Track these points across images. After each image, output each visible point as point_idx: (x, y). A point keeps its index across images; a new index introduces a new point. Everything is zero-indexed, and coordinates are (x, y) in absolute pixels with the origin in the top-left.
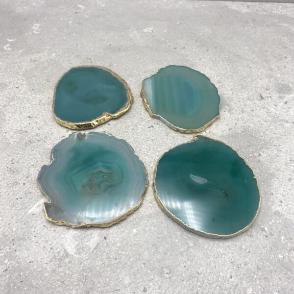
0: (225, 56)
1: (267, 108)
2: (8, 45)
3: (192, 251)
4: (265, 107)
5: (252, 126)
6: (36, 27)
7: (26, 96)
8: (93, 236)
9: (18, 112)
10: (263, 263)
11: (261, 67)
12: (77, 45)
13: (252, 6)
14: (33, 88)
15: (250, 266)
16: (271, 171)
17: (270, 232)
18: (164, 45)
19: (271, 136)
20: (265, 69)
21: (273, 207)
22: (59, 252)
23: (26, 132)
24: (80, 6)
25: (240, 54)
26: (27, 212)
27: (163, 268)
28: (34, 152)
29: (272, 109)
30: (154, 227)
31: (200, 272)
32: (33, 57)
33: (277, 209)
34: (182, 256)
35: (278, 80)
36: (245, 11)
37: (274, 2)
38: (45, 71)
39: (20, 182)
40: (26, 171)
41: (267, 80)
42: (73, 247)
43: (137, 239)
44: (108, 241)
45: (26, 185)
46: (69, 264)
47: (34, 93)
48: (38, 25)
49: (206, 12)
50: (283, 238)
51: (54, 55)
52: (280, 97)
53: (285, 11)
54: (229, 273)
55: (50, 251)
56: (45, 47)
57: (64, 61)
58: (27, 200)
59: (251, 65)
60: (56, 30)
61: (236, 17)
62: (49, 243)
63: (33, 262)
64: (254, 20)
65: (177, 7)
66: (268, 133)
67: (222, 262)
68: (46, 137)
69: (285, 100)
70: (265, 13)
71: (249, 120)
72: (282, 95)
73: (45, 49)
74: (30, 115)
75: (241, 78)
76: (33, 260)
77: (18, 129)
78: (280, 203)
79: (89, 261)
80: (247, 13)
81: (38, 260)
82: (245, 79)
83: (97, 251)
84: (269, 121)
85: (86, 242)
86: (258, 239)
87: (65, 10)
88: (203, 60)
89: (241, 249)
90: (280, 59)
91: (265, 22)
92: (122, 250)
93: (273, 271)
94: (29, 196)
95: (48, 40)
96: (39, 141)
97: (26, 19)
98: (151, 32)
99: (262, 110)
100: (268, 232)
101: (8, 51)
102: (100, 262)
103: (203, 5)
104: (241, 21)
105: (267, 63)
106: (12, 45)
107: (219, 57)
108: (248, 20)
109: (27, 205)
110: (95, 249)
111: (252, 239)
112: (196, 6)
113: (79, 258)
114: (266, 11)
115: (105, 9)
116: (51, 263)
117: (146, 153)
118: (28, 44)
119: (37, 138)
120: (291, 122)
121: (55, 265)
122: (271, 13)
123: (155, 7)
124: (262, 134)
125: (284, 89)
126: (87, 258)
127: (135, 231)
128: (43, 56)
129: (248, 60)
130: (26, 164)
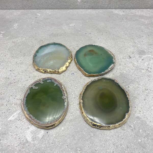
0: (111, 37)
1: (133, 63)
2: (1, 35)
3: (93, 138)
4: (132, 62)
5: (125, 72)
6: (16, 25)
7: (9, 60)
8: (41, 131)
9: (5, 68)
10: (130, 144)
11: (130, 42)
12: (36, 33)
13: (126, 11)
14: (13, 56)
15: (123, 146)
16: (135, 95)
17: (134, 128)
18: (80, 32)
19: (135, 77)
20: (132, 43)
21: (136, 114)
22: (23, 141)
23: (9, 78)
24: (38, 14)
25: (119, 36)
26: (7, 120)
27: (77, 148)
28: (12, 88)
29: (135, 63)
30: (73, 126)
31: (96, 150)
32: (13, 40)
33: (138, 115)
34: (87, 141)
35: (139, 48)
36: (122, 13)
37: (137, 9)
38: (19, 47)
39: (5, 104)
40: (8, 98)
41: (133, 48)
42: (31, 137)
43: (64, 133)
44: (49, 134)
45: (7, 105)
46: (28, 146)
47: (13, 59)
48: (17, 24)
49: (102, 15)
50: (141, 131)
51: (24, 39)
52: (140, 57)
53: (143, 13)
54: (112, 150)
55: (18, 140)
56: (20, 35)
57: (29, 42)
58: (7, 113)
59: (125, 41)
60: (26, 27)
61: (117, 17)
62: (18, 136)
63: (9, 146)
64: (126, 18)
65: (87, 13)
66: (133, 75)
67: (109, 144)
68: (19, 81)
69: (142, 58)
70: (132, 14)
71: (123, 69)
72: (141, 56)
73: (20, 36)
74: (11, 70)
75: (119, 47)
76: (9, 145)
77: (5, 77)
78: (139, 112)
79: (39, 145)
80: (123, 15)
81: (12, 145)
82: (121, 48)
83: (43, 139)
84: (134, 69)
85: (37, 135)
86: (127, 131)
87: (30, 16)
88: (100, 39)
89: (119, 137)
90: (140, 37)
91: (132, 19)
92: (56, 139)
93: (136, 149)
94: (9, 111)
95: (21, 32)
96: (15, 83)
97: (11, 22)
98: (74, 26)
99: (130, 64)
100: (133, 128)
101: (1, 38)
102: (44, 145)
103: (101, 12)
104: (120, 19)
105: (133, 40)
106: (4, 35)
107: (108, 37)
108: (124, 18)
109: (7, 116)
110: (42, 138)
111: (125, 131)
112: (97, 12)
113: (33, 143)
114: (133, 13)
115: (51, 15)
116: (19, 146)
117: (70, 87)
118: (11, 34)
119: (14, 81)
120: (145, 70)
121: (21, 147)
122: (135, 14)
123: (76, 13)
124: (130, 76)
125: (142, 53)
126: (37, 143)
127: (63, 128)
128: (18, 40)
129: (123, 38)
130: (8, 95)
